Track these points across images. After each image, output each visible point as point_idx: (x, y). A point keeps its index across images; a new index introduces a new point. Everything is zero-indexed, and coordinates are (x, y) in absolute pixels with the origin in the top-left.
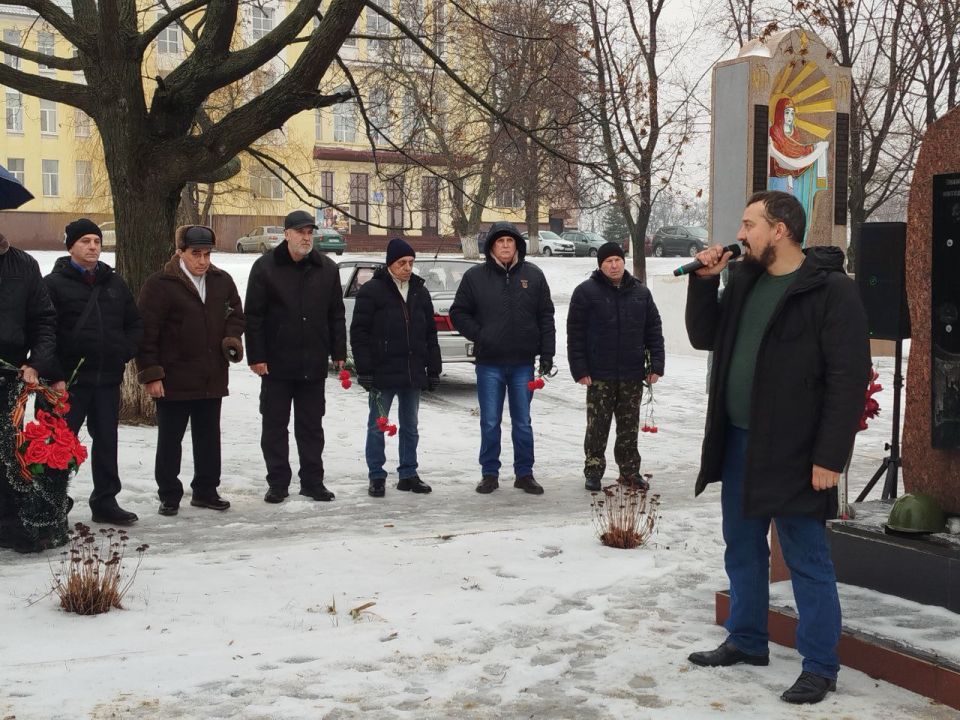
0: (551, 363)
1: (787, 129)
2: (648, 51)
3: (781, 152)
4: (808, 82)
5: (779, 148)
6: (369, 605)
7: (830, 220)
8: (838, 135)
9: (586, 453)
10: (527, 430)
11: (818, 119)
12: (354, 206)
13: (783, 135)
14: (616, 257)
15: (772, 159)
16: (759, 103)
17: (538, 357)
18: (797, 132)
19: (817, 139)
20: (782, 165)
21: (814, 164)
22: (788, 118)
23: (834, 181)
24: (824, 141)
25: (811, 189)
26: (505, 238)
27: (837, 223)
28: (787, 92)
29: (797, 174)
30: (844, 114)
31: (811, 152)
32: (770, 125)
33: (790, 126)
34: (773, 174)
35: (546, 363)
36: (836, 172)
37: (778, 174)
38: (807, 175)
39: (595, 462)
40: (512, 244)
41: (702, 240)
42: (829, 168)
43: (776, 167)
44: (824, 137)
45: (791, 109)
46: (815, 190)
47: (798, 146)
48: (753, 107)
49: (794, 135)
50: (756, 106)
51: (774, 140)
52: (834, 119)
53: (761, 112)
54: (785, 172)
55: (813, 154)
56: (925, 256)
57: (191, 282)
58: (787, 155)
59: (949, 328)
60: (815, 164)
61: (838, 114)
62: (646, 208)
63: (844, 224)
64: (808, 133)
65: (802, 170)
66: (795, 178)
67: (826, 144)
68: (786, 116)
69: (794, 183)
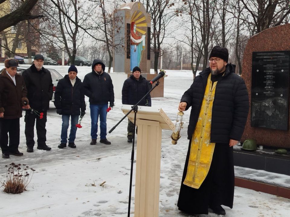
0: (113, 104)
1: (134, 31)
2: (74, 3)
3: (133, 38)
4: (140, 18)
6: (104, 183)
7: (146, 58)
8: (148, 33)
9: (128, 131)
10: (105, 125)
11: (143, 28)
14: (138, 71)
15: (131, 40)
16: (128, 23)
17: (109, 102)
18: (137, 32)
19: (142, 34)
20: (134, 42)
22: (135, 28)
23: (147, 47)
26: (99, 65)
27: (148, 59)
28: (134, 20)
29: (137, 44)
31: (141, 38)
32: (131, 29)
33: (135, 30)
35: (112, 104)
36: (148, 44)
37: (132, 44)
38: (140, 45)
39: (130, 134)
40: (101, 66)
42: (146, 43)
43: (132, 42)
44: (144, 34)
45: (136, 25)
46: (142, 49)
47: (137, 36)
49: (136, 33)
50: (127, 24)
51: (131, 34)
52: (147, 29)
53: (128, 26)
54: (134, 44)
56: (248, 74)
57: (11, 78)
58: (135, 39)
59: (257, 94)
60: (142, 42)
61: (148, 27)
62: (75, 51)
63: (150, 59)
64: (140, 33)
65: (139, 43)
66: (137, 45)
67: (145, 36)
68: (134, 27)
69: (137, 47)
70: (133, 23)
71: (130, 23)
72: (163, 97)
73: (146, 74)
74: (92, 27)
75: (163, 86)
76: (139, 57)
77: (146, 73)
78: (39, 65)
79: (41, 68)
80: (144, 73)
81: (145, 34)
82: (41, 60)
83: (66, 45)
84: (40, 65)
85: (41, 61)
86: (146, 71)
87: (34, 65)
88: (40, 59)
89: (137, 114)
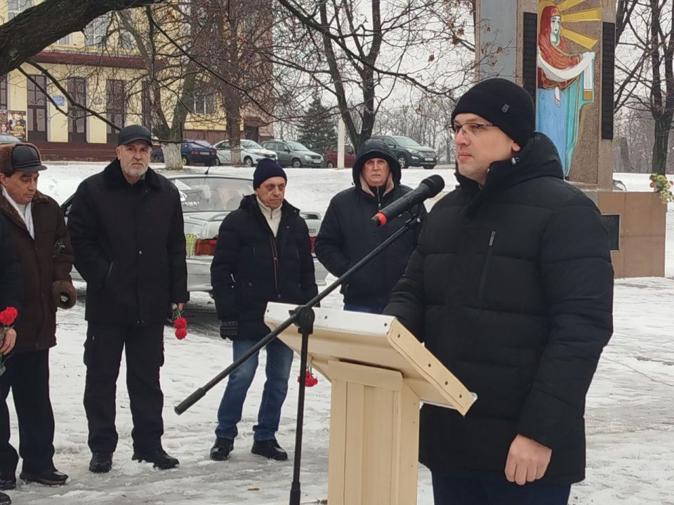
1: (553, 39)
3: (548, 62)
5: (546, 58)
7: (598, 134)
8: (603, 45)
11: (584, 28)
12: (32, 110)
13: (550, 44)
15: (540, 69)
16: (527, 11)
18: (563, 41)
19: (583, 50)
20: (549, 77)
21: (580, 75)
22: (555, 26)
23: (601, 93)
24: (590, 52)
25: (576, 103)
26: (376, 160)
27: (604, 138)
29: (564, 85)
30: (609, 23)
31: (577, 63)
32: (538, 33)
33: (556, 35)
34: (541, 86)
36: (603, 83)
37: (544, 86)
38: (573, 87)
41: (410, 151)
42: (595, 80)
43: (543, 79)
44: (589, 47)
45: (558, 18)
46: (581, 103)
47: (564, 56)
48: (522, 15)
49: (560, 45)
50: (525, 14)
51: (541, 49)
52: (601, 28)
53: (529, 19)
54: (552, 84)
55: (579, 65)
58: (554, 66)
61: (604, 23)
62: (369, 119)
63: (611, 138)
64: (574, 43)
65: (568, 81)
66: (562, 90)
67: (593, 55)
68: (552, 24)
69: (560, 95)
70: (548, 12)
71: (538, 10)
72: (663, 275)
73: (598, 190)
74: (365, 30)
75: (664, 236)
76: (570, 129)
77: (594, 187)
78: (135, 161)
79: (143, 171)
80: (590, 188)
81: (593, 49)
82: (141, 146)
83: (339, 99)
84: (137, 162)
85: (143, 150)
86: (597, 183)
87: (119, 161)
88: (140, 141)
89: (311, 341)
